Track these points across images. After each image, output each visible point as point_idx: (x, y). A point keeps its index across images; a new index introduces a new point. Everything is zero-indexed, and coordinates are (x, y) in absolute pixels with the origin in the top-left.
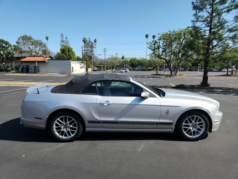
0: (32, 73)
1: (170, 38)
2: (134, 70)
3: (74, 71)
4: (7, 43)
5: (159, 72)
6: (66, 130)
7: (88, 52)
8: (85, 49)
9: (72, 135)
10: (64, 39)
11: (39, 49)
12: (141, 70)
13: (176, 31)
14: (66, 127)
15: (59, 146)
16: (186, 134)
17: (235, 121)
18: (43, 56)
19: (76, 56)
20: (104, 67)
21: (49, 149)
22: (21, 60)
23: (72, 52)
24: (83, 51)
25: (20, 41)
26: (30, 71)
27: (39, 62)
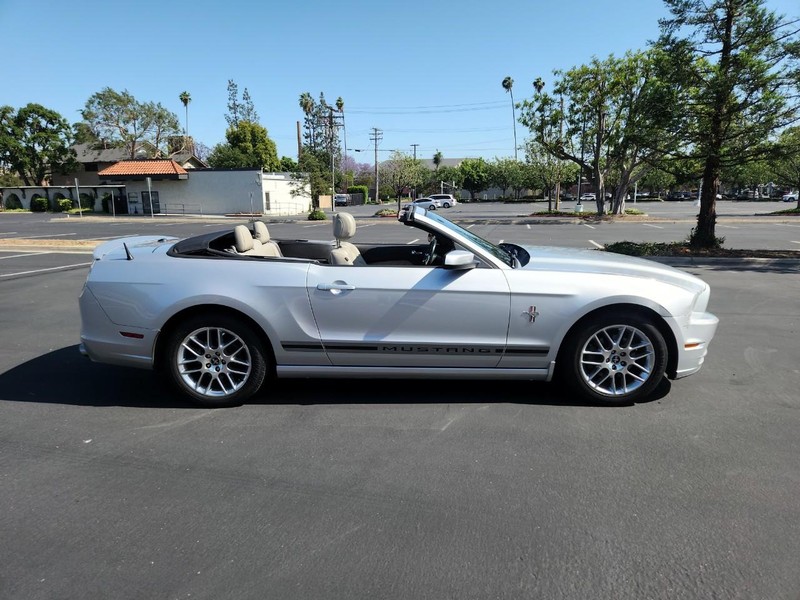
0: (136, 214)
1: (597, 85)
2: (474, 201)
3: (272, 206)
4: (52, 117)
5: (562, 206)
6: (217, 369)
7: (319, 140)
8: (308, 131)
9: (235, 387)
10: (240, 101)
11: (155, 134)
12: (500, 200)
13: (616, 60)
14: (215, 362)
15: (196, 417)
16: (593, 385)
17: (775, 351)
18: (171, 156)
19: (280, 158)
20: (372, 193)
21: (164, 425)
22: (100, 173)
23: (264, 141)
24: (303, 140)
25: (93, 110)
26: (131, 207)
27: (157, 178)
